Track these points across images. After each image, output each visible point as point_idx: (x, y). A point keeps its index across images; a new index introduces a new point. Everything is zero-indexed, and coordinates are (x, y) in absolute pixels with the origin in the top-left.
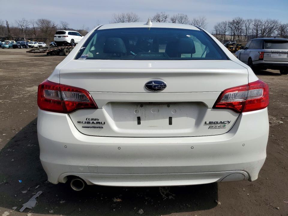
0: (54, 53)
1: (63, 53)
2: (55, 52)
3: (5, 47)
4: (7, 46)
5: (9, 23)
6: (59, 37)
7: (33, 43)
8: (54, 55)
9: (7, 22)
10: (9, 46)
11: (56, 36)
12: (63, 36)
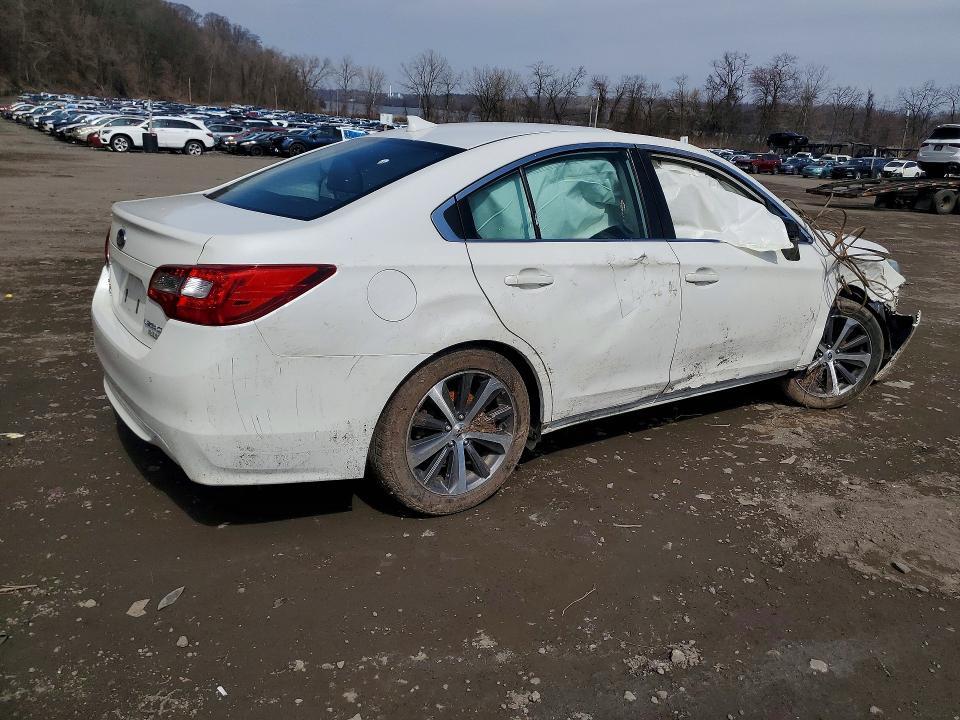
0: (902, 202)
1: (929, 203)
2: (905, 199)
3: (811, 174)
4: (819, 170)
5: (874, 99)
6: (939, 147)
7: (901, 165)
8: (899, 207)
9: (871, 97)
10: (824, 172)
11: (927, 144)
12: (951, 145)
